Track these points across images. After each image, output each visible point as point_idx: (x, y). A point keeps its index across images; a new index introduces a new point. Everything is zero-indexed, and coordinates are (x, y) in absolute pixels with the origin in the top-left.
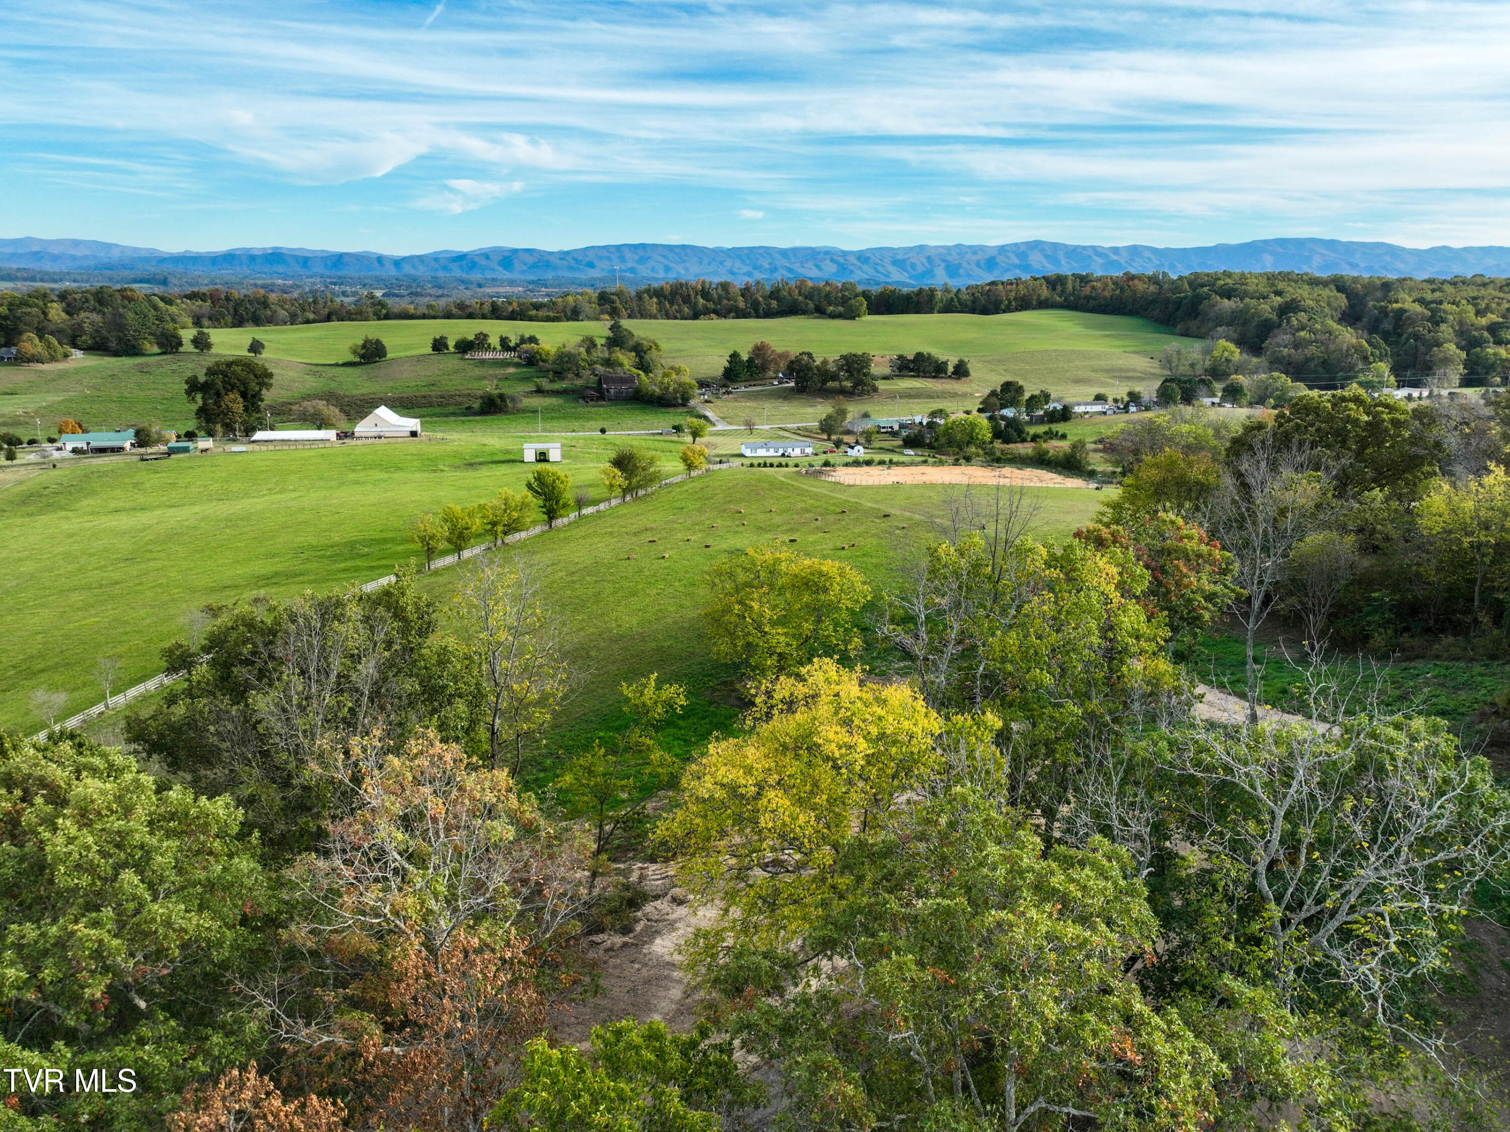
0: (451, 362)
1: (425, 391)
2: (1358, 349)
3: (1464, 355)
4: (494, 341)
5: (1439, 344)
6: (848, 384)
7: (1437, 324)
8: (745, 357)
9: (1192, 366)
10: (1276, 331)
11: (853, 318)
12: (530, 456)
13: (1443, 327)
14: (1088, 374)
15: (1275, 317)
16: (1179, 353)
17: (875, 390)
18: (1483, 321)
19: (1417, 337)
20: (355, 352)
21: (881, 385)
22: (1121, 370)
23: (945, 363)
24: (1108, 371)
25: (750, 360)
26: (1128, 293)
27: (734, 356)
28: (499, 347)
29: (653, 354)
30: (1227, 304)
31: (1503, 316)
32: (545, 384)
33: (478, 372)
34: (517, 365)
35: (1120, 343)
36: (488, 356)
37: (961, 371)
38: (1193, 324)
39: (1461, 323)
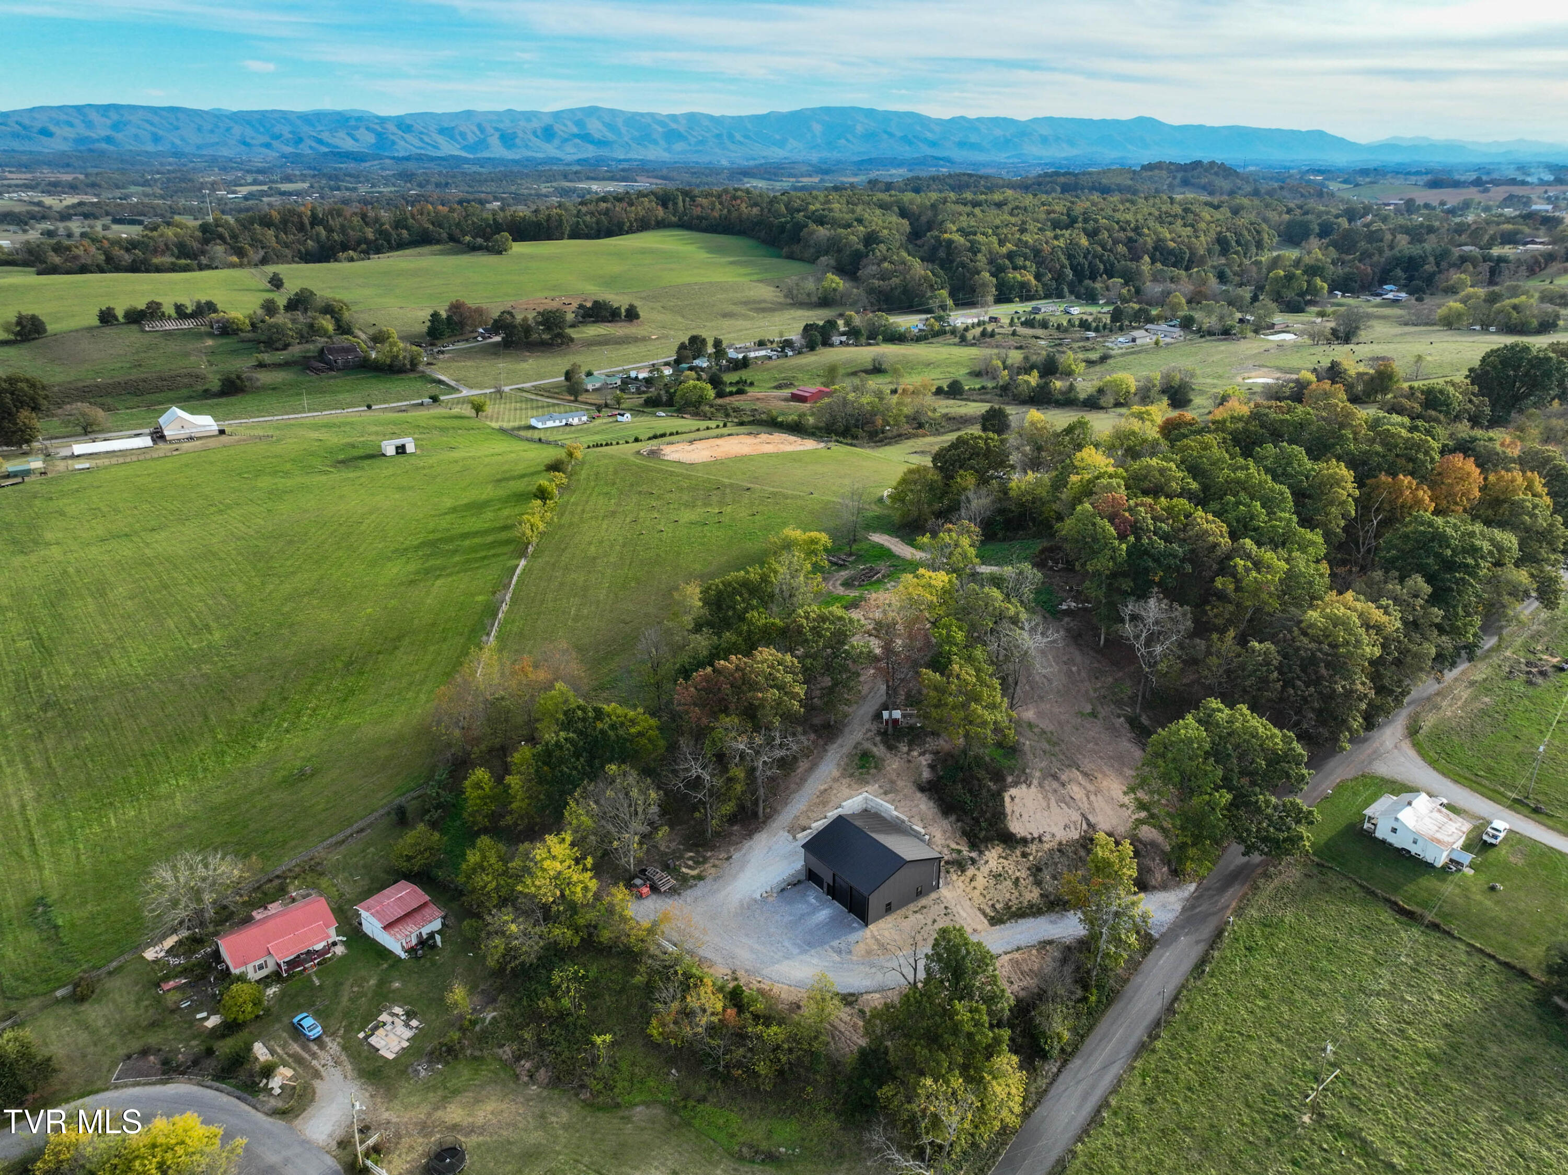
0: (131, 337)
1: (135, 375)
2: (926, 278)
3: (994, 280)
4: (169, 310)
5: (978, 273)
6: (546, 336)
7: (975, 254)
8: (444, 314)
9: (809, 295)
10: (865, 261)
11: (500, 253)
12: (390, 450)
13: (979, 256)
14: (732, 308)
15: (861, 247)
16: (797, 285)
17: (572, 340)
18: (1004, 250)
19: (963, 266)
20: (7, 330)
21: (570, 332)
22: (754, 302)
23: (619, 308)
24: (746, 303)
25: (449, 318)
26: (735, 214)
27: (435, 315)
28: (174, 315)
29: (346, 315)
30: (822, 232)
31: (1016, 245)
32: (266, 357)
33: (173, 347)
34: (210, 335)
35: (748, 270)
36: (170, 326)
37: (632, 315)
38: (796, 248)
39: (990, 252)
